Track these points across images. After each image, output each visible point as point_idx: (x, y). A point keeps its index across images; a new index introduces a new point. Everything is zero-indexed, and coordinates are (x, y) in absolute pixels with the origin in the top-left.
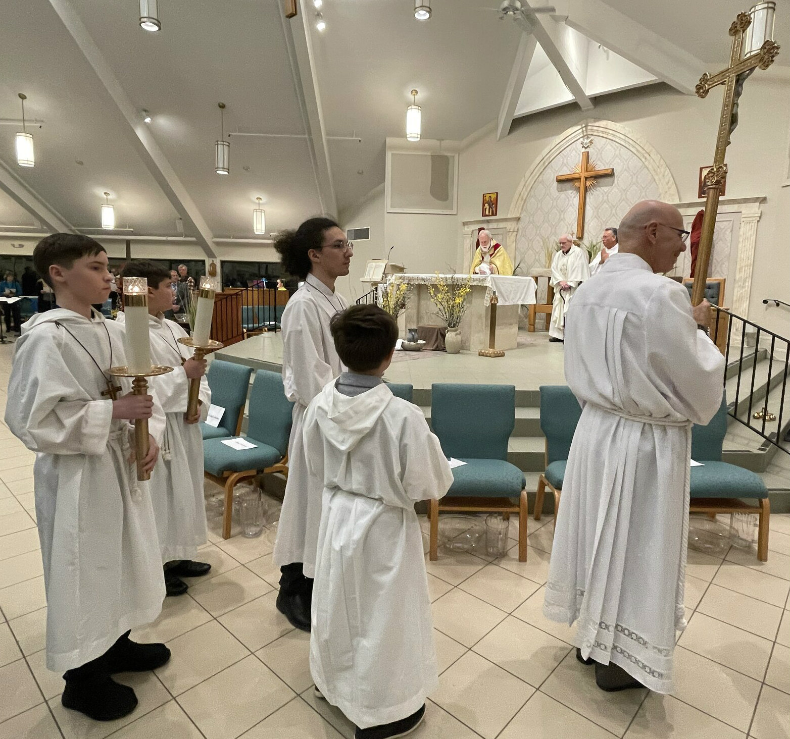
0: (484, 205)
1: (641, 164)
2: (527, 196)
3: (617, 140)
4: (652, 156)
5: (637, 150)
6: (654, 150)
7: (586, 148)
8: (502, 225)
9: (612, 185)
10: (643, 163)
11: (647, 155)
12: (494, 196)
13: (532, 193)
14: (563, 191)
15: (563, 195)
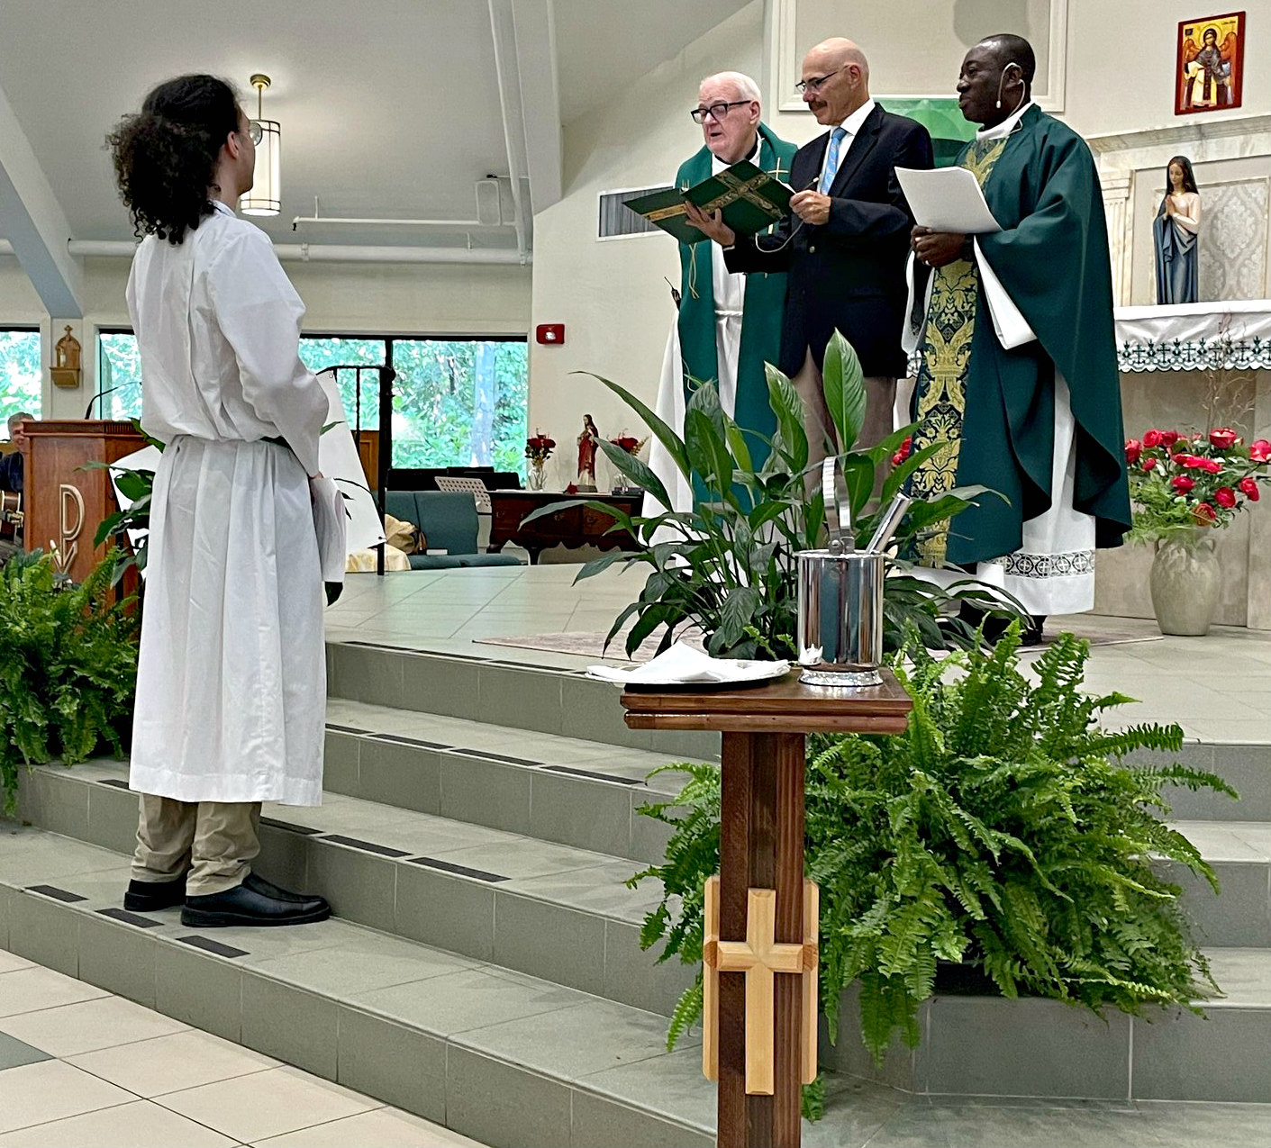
0: (1181, 67)
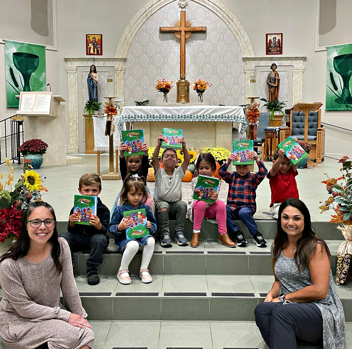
2: (132, 40)
3: (207, 6)
5: (223, 16)
6: (235, 18)
7: (182, 8)
8: (108, 64)
9: (205, 40)
10: (227, 26)
11: (230, 20)
12: (98, 38)
13: (137, 39)
14: (165, 40)
15: (165, 43)
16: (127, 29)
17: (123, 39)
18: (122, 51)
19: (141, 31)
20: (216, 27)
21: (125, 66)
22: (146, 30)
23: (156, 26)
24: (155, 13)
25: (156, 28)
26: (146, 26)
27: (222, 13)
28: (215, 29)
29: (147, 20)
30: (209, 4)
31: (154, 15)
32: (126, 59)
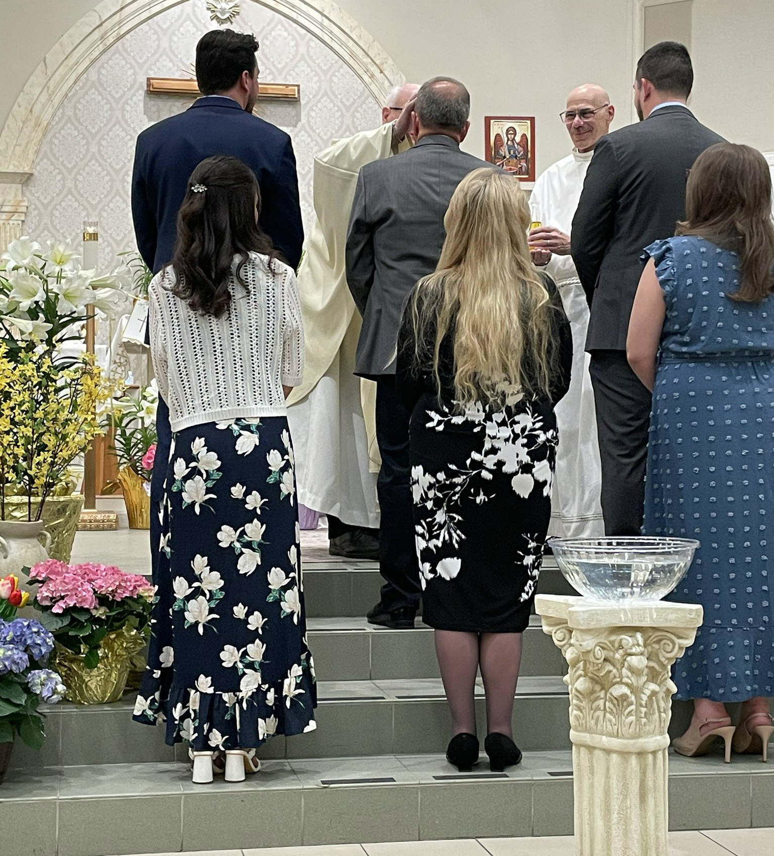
1: (361, 87)
2: (54, 115)
3: (301, 20)
4: (386, 73)
5: (352, 55)
6: (390, 62)
7: (221, 21)
9: (295, 126)
10: (366, 85)
11: (374, 69)
16: (38, 79)
17: (20, 112)
18: (17, 148)
19: (81, 88)
20: (331, 87)
21: (29, 200)
22: (102, 85)
23: (135, 74)
24: (132, 33)
25: (135, 81)
26: (99, 73)
27: (348, 44)
28: (326, 94)
29: (104, 51)
30: (309, 15)
31: (128, 36)
32: (32, 175)
